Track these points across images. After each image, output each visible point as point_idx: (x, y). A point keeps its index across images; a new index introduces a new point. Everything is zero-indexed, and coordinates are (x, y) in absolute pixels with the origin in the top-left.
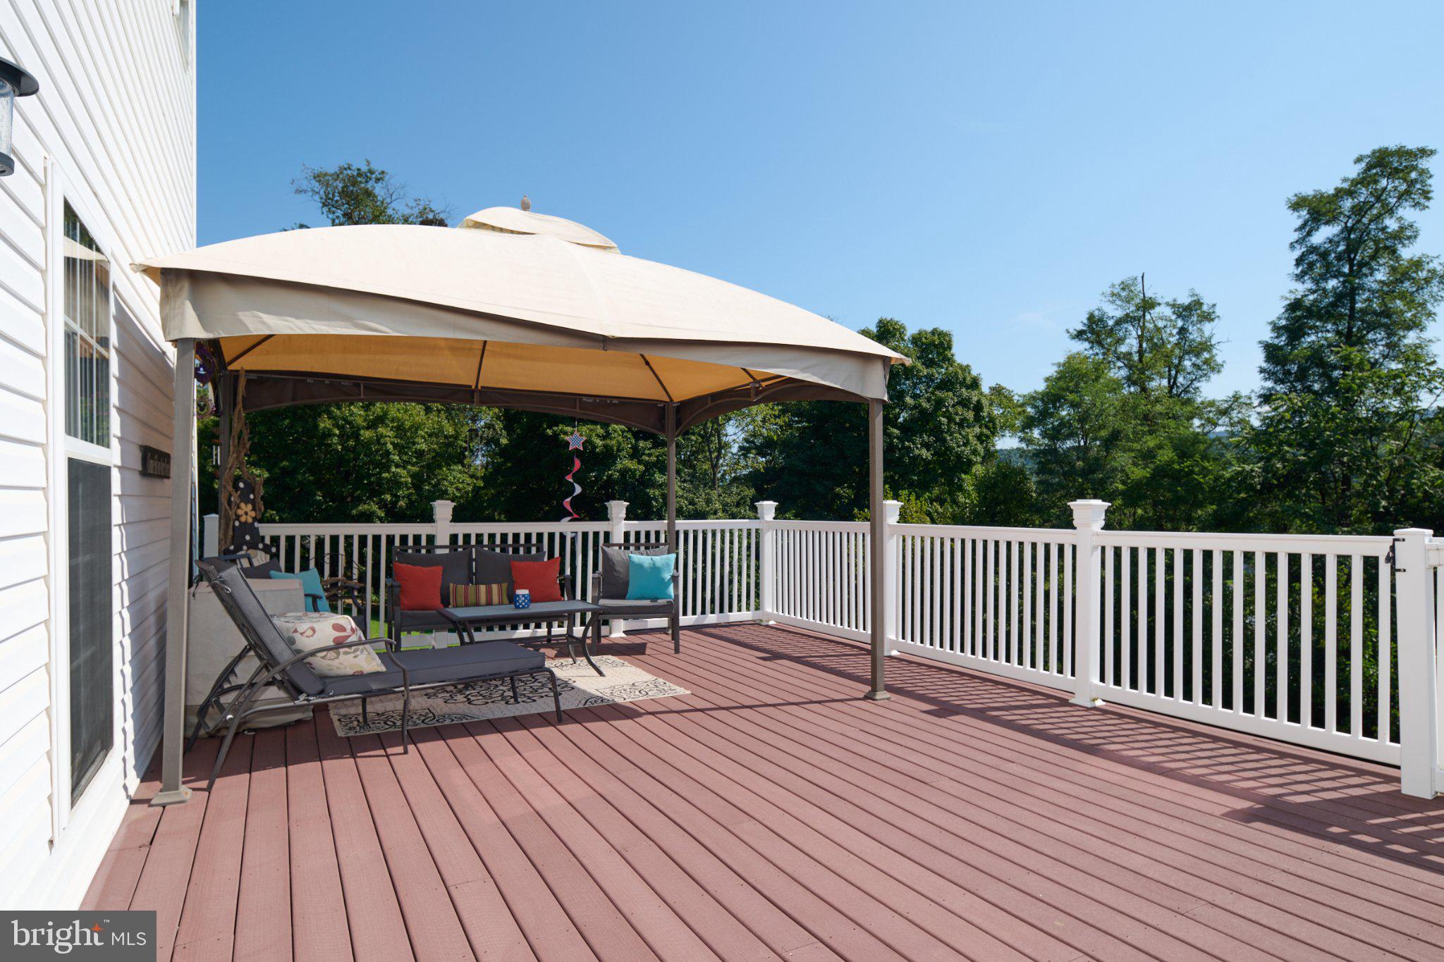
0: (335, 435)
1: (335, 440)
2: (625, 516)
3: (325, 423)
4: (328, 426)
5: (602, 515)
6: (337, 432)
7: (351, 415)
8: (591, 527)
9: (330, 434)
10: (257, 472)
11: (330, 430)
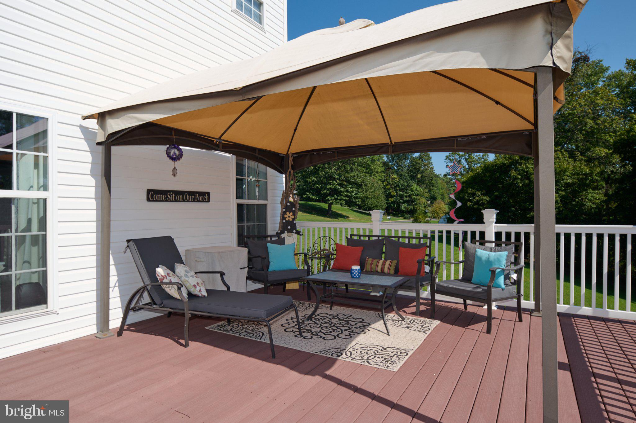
0: (519, 179)
1: (519, 181)
2: (495, 220)
3: (513, 173)
4: (515, 175)
5: (480, 220)
6: (520, 177)
7: (527, 168)
8: (470, 227)
9: (516, 179)
10: (485, 198)
11: (516, 176)
